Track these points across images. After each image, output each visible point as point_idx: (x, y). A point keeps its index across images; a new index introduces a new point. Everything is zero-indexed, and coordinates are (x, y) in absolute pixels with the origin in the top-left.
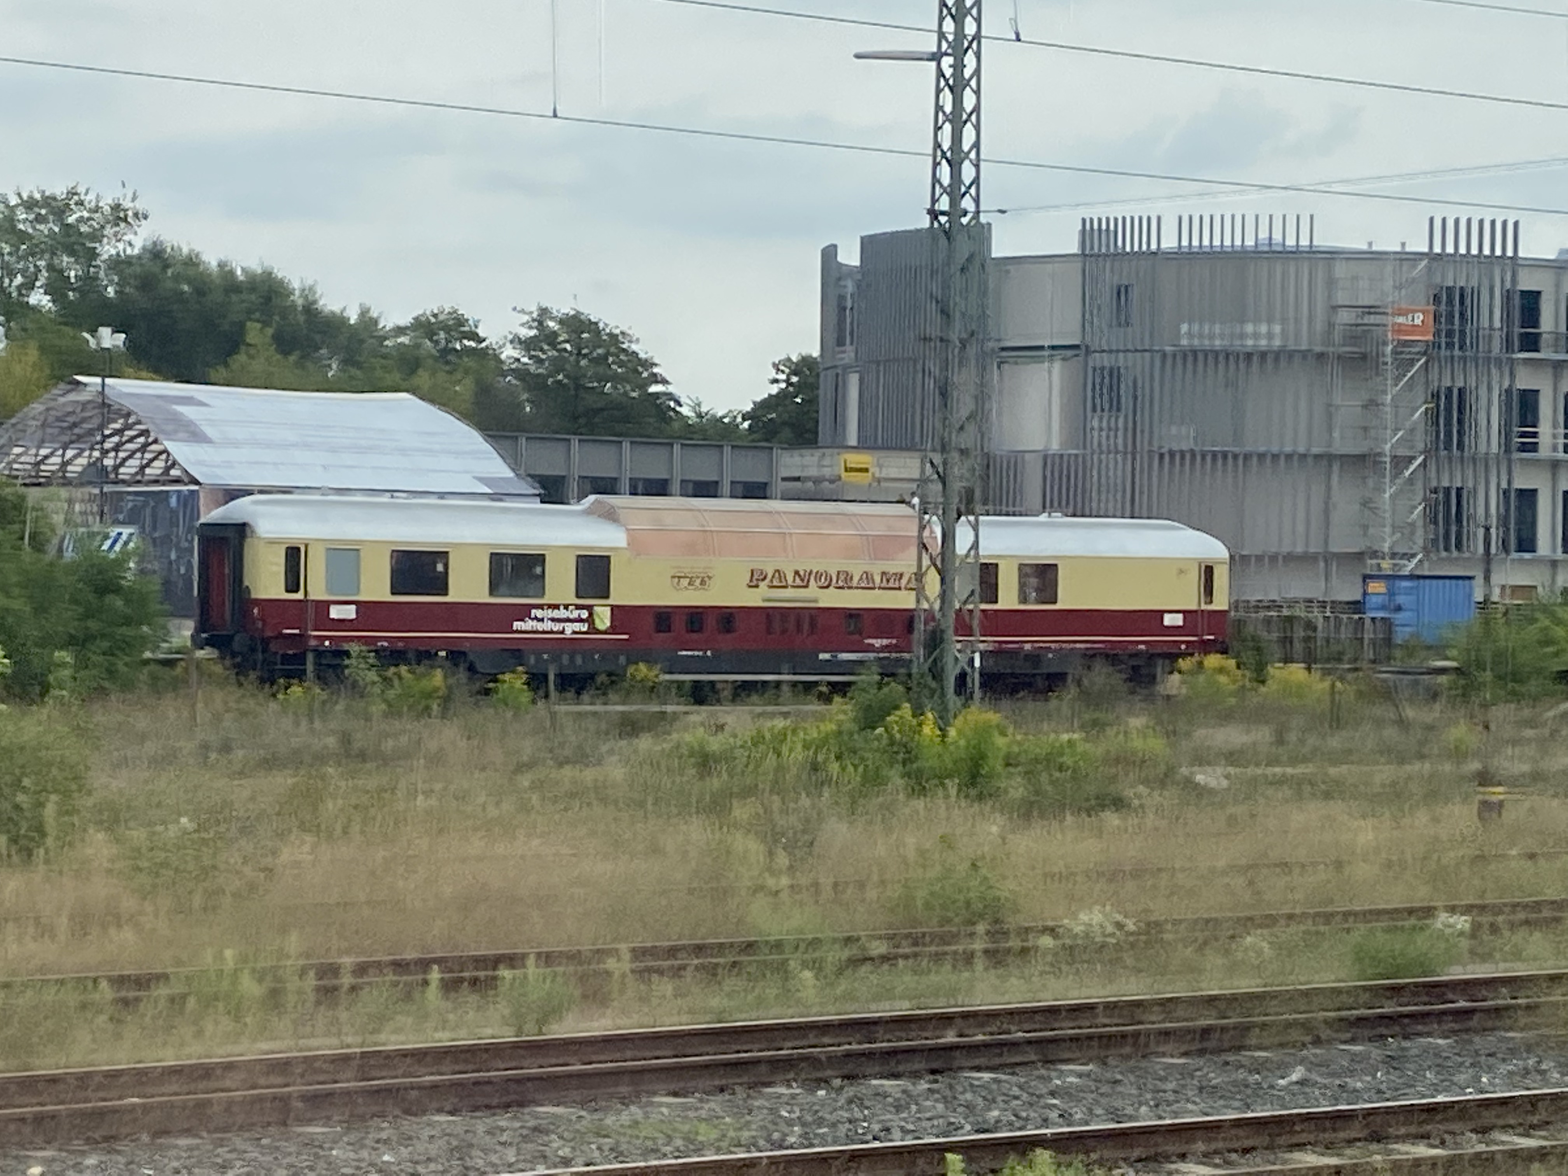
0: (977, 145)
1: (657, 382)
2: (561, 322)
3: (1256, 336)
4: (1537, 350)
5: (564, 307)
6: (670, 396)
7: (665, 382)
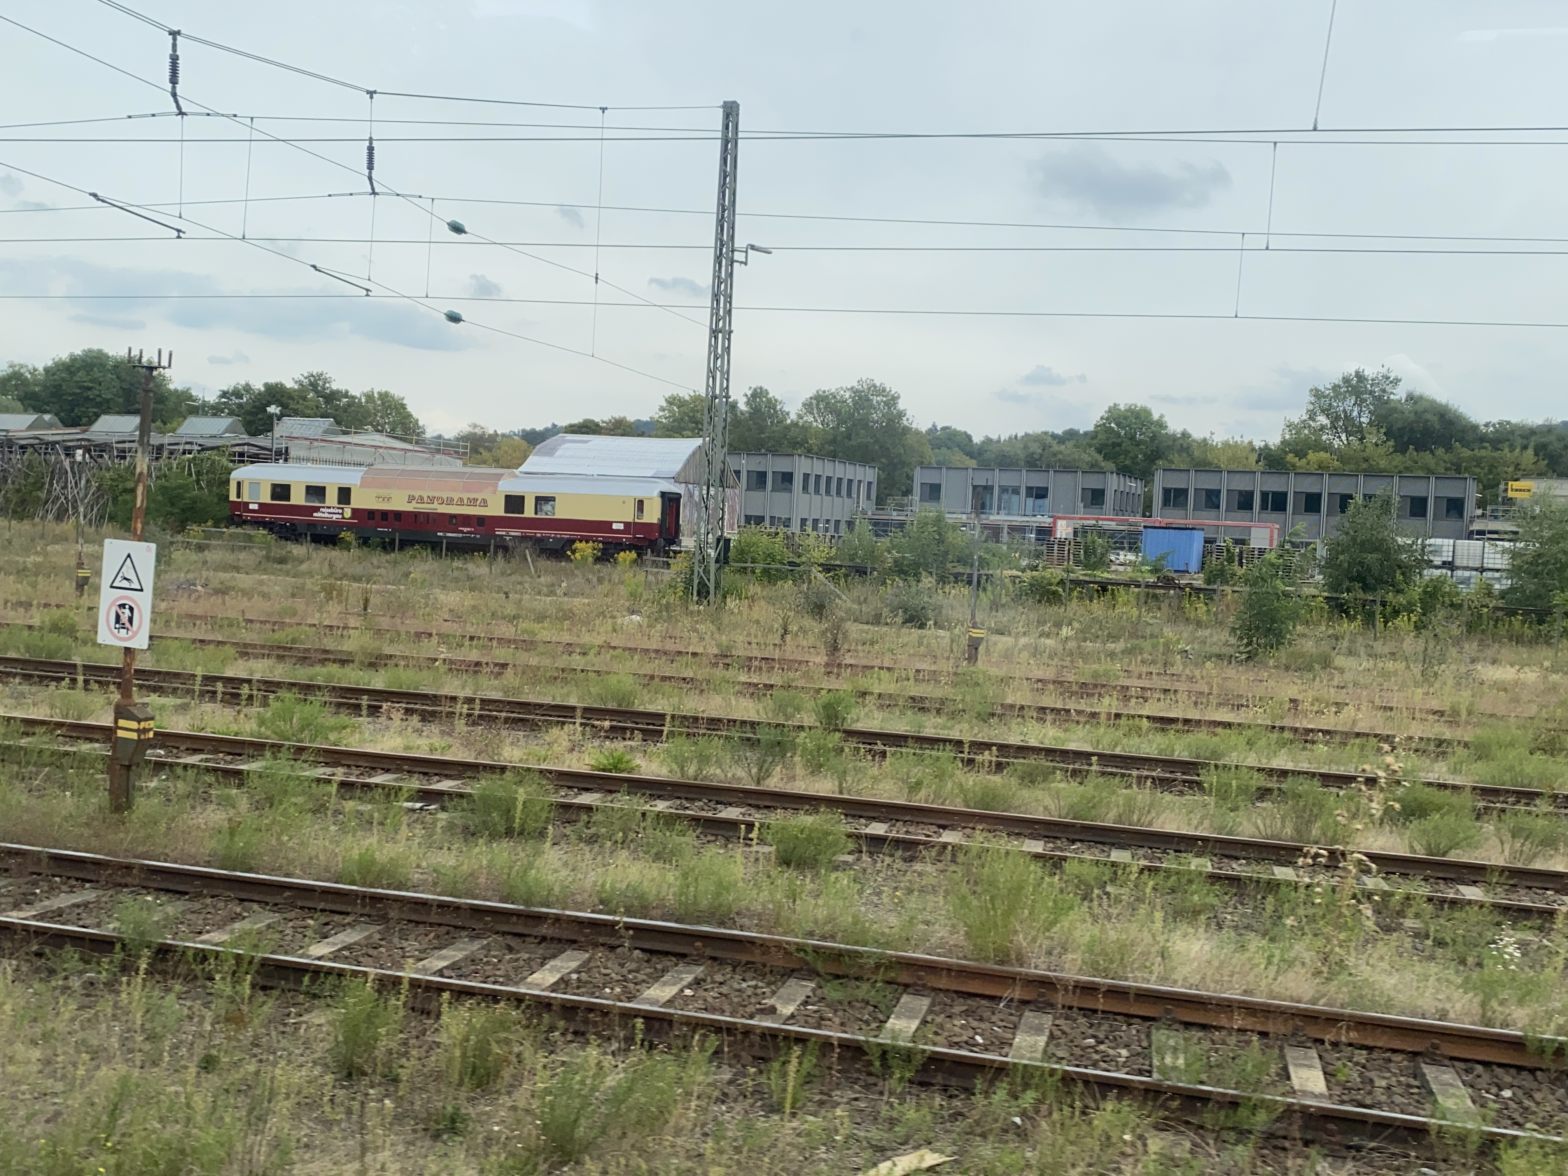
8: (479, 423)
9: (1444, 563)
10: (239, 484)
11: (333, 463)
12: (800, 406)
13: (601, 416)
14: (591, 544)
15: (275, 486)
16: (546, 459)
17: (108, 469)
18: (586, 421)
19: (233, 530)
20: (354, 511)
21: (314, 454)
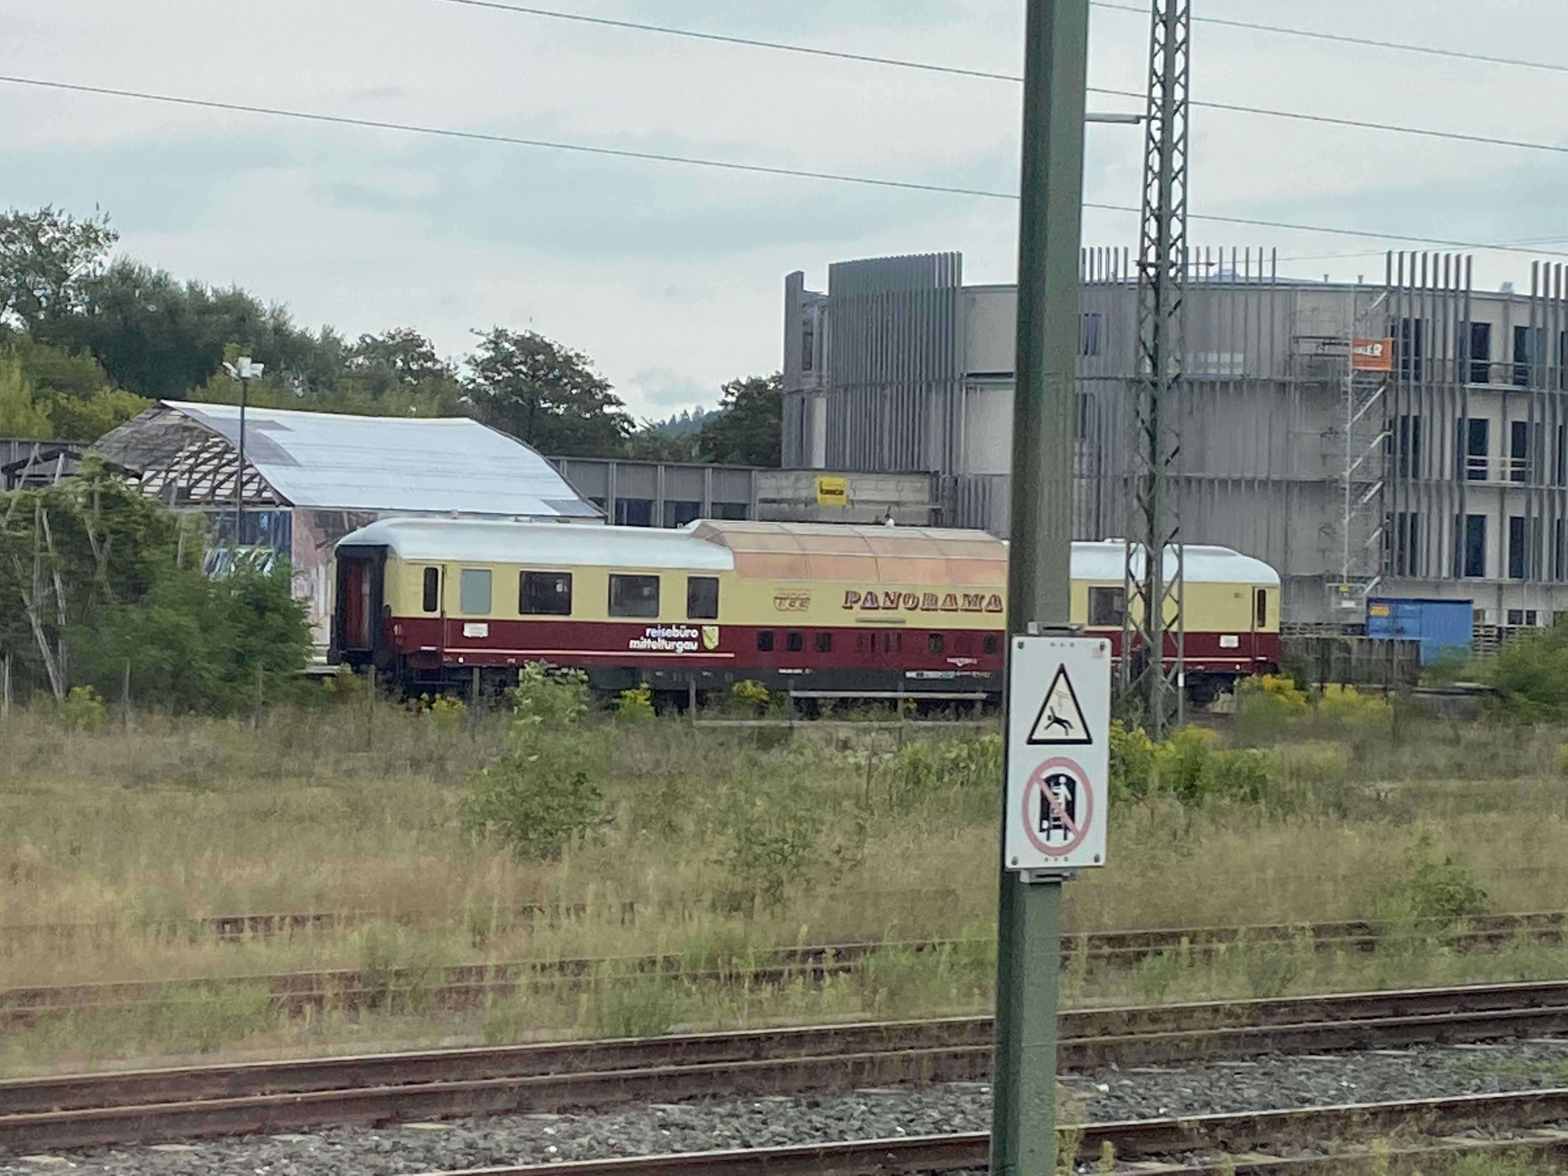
0: (1183, 203)
1: (611, 403)
2: (515, 343)
3: (1219, 364)
4: (1486, 381)
5: (517, 329)
6: (625, 418)
7: (619, 403)
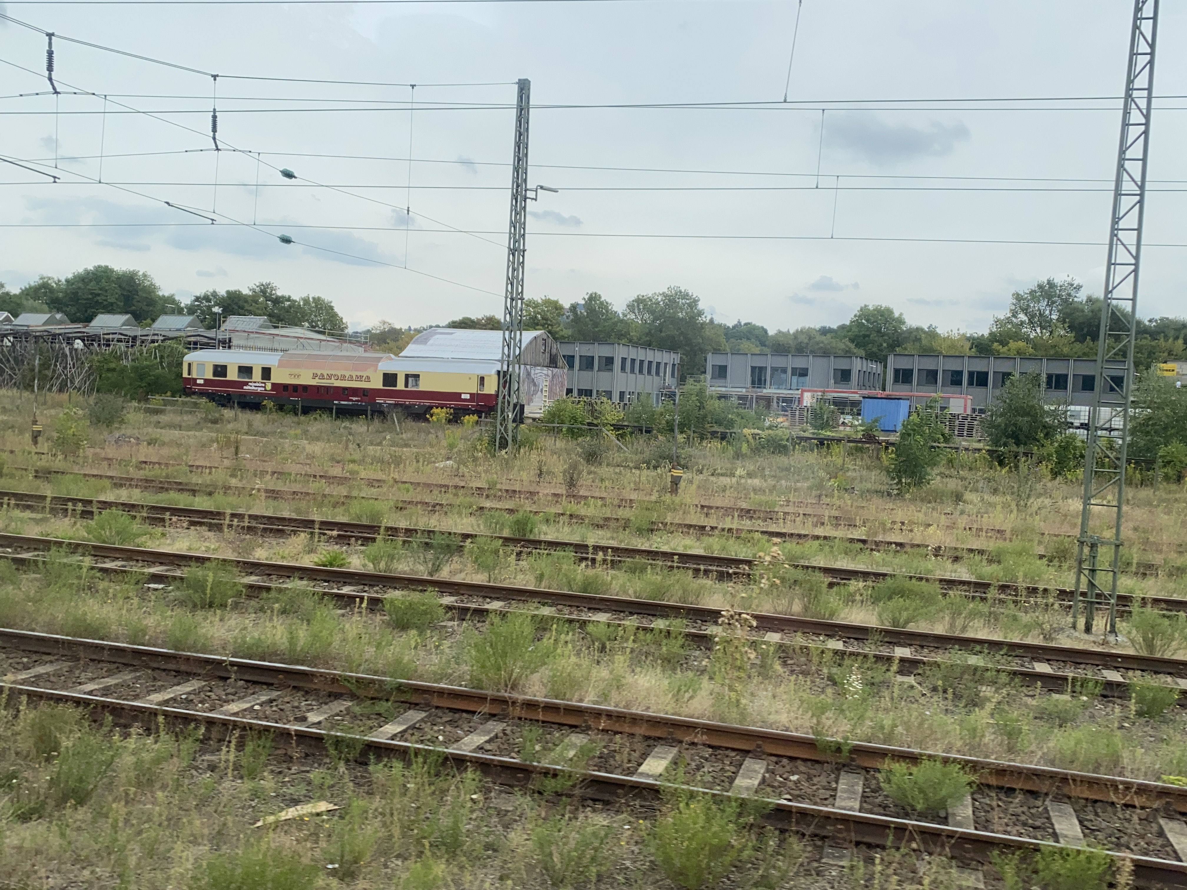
8: (387, 320)
9: (1082, 424)
10: (190, 365)
11: (265, 349)
12: (625, 307)
13: (475, 315)
14: (444, 410)
15: (216, 367)
16: (421, 347)
17: (97, 354)
18: (464, 318)
19: (183, 399)
20: (273, 385)
21: (250, 343)
